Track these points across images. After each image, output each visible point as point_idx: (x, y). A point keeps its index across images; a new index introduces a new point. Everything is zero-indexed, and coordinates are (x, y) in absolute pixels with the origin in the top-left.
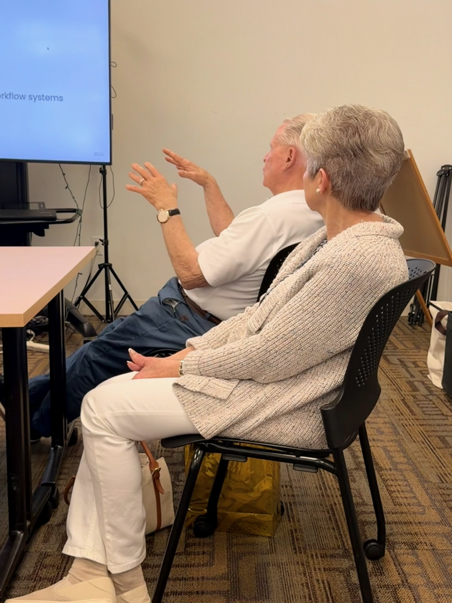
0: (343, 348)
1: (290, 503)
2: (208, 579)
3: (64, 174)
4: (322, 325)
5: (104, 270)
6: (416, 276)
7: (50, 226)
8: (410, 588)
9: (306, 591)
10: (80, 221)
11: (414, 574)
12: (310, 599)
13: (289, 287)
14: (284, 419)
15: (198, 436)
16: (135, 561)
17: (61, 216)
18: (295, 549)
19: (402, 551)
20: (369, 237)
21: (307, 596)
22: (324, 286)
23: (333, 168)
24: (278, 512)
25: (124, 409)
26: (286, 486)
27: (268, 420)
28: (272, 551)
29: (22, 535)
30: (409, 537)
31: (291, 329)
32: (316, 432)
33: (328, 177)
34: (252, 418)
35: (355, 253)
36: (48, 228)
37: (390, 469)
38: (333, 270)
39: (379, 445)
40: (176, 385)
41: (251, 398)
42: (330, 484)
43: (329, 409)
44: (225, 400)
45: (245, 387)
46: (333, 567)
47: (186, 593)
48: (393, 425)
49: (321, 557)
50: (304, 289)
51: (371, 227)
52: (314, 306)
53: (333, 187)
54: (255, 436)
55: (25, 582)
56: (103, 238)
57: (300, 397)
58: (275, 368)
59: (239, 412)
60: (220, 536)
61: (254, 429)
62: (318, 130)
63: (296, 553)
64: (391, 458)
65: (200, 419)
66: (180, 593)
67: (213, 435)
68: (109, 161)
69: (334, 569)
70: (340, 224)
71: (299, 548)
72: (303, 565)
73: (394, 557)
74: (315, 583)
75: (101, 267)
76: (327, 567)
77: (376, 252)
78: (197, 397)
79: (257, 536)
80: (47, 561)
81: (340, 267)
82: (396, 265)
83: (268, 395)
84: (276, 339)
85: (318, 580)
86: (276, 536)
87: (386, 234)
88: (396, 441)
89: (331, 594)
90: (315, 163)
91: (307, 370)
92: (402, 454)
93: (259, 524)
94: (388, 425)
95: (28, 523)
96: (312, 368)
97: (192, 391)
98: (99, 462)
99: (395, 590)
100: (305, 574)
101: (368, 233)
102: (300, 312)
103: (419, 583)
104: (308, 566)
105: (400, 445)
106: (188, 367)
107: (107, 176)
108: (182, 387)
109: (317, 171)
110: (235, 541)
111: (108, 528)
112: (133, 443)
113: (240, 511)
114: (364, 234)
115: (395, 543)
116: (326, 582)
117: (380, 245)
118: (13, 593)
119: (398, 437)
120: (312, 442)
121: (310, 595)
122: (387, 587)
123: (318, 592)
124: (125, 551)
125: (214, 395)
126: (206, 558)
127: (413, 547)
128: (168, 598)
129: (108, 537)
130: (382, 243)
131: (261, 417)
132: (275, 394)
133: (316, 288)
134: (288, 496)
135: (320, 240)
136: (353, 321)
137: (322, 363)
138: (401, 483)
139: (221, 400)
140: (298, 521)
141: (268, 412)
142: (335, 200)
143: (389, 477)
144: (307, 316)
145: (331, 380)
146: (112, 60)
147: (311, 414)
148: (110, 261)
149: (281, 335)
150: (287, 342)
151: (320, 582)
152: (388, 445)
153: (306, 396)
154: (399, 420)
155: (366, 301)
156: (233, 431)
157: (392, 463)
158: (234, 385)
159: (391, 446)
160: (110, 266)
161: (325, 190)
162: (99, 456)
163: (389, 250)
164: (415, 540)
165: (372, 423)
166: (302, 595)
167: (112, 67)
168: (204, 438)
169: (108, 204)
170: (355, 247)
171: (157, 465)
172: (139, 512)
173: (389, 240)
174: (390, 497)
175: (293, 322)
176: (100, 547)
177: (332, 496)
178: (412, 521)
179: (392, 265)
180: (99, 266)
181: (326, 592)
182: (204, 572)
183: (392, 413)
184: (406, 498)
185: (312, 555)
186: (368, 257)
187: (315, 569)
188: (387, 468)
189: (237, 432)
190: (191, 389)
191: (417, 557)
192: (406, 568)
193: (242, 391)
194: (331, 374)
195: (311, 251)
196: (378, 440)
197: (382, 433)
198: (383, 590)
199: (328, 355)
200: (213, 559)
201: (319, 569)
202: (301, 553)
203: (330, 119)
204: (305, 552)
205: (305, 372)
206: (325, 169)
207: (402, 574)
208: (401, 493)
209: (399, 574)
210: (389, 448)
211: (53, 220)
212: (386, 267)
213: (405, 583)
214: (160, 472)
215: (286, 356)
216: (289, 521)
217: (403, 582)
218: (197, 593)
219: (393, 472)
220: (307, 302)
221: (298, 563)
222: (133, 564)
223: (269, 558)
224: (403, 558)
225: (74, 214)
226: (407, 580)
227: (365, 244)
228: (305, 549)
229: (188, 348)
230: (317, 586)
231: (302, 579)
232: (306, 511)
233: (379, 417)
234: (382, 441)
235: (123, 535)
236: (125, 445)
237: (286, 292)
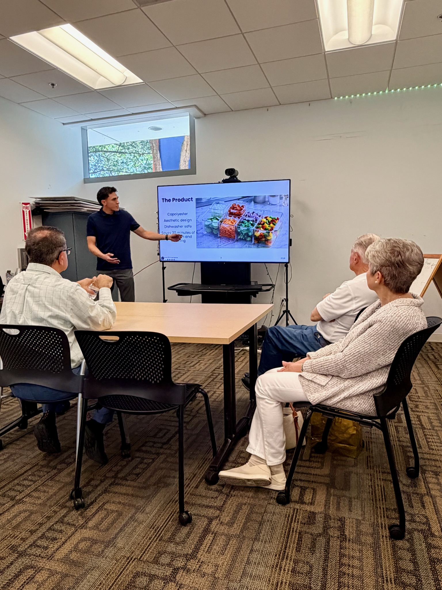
0: (387, 363)
1: (369, 442)
2: (319, 475)
3: (267, 268)
4: (375, 351)
5: (285, 313)
6: (431, 327)
7: (259, 292)
8: (431, 496)
9: (371, 489)
10: (274, 290)
11: (435, 489)
12: (372, 494)
13: (359, 330)
14: (354, 399)
15: (308, 403)
16: (279, 461)
17: (264, 288)
18: (368, 466)
19: (429, 476)
20: (404, 307)
21: (371, 492)
22: (377, 331)
23: (385, 271)
24: (360, 445)
25: (274, 386)
26: (368, 432)
27: (345, 399)
28: (355, 465)
29: (230, 441)
30: (435, 468)
31: (357, 351)
32: (372, 407)
33: (382, 276)
34: (338, 396)
35: (395, 315)
36: (258, 293)
37: (430, 429)
38: (382, 324)
39: (425, 415)
40: (300, 376)
41: (337, 386)
42: (393, 434)
43: (378, 395)
44: (324, 386)
45: (335, 380)
46: (387, 479)
47: (307, 481)
48: (435, 404)
49: (382, 473)
50: (367, 332)
51: (405, 301)
52: (371, 341)
53: (385, 281)
54: (339, 406)
55: (231, 464)
56: (285, 298)
57: (363, 388)
58: (349, 370)
59: (330, 393)
60: (328, 455)
61: (338, 402)
62: (377, 252)
63: (368, 468)
64: (431, 423)
65: (310, 394)
66: (304, 481)
67: (316, 403)
68: (288, 261)
69: (388, 480)
70: (388, 299)
71: (370, 466)
72: (371, 475)
73: (424, 478)
74: (376, 486)
75: (284, 312)
76: (384, 478)
77: (407, 314)
78: (310, 382)
79: (348, 457)
80: (242, 455)
81: (386, 322)
82: (419, 321)
83: (346, 385)
84: (350, 355)
85: (378, 485)
86: (358, 458)
87: (413, 305)
88: (436, 414)
89: (384, 493)
90: (375, 268)
91: (368, 373)
92: (438, 421)
93: (349, 451)
94: (433, 404)
95: (234, 436)
96: (370, 372)
97: (307, 380)
98: (262, 410)
99: (422, 496)
100: (371, 481)
101: (403, 304)
102: (363, 343)
103: (437, 495)
104: (374, 476)
105: (438, 416)
106: (306, 367)
107: (288, 268)
108: (303, 377)
109: (376, 272)
110: (336, 458)
111: (266, 443)
112: (280, 403)
113: (340, 443)
114: (401, 305)
115: (426, 470)
116: (382, 486)
117: (410, 311)
118: (225, 468)
119: (438, 411)
120: (370, 412)
121: (372, 492)
122: (418, 494)
123: (377, 492)
124: (274, 455)
125: (318, 383)
126: (319, 465)
127: (436, 474)
128: (297, 482)
129: (266, 447)
130: (411, 309)
131: (342, 396)
132: (350, 385)
133: (373, 332)
134: (369, 437)
135: (377, 306)
136: (393, 349)
137: (376, 370)
138: (435, 437)
139: (322, 386)
140: (372, 452)
141: (346, 394)
142: (385, 287)
143: (428, 434)
144: (367, 346)
145: (380, 380)
146: (291, 214)
147: (370, 397)
148: (289, 309)
149: (352, 354)
150: (356, 357)
151: (379, 486)
152: (431, 415)
153: (366, 388)
154: (440, 402)
155: (401, 339)
156: (327, 402)
157: (432, 426)
158: (330, 379)
159: (433, 416)
160: (289, 311)
161: (381, 282)
162: (262, 408)
163: (415, 313)
164: (438, 470)
165: (423, 402)
166: (368, 491)
167: (291, 217)
168: (311, 404)
169: (288, 281)
170: (395, 312)
171: (296, 414)
172: (282, 438)
173: (416, 308)
174: (427, 445)
175: (359, 348)
176: (262, 451)
177: (393, 440)
178: (438, 459)
179: (417, 321)
180: (283, 311)
181: (382, 492)
182: (318, 472)
183: (436, 397)
184: (437, 446)
185: (377, 471)
186: (403, 317)
187: (377, 478)
188: (428, 428)
189: (329, 403)
190: (307, 378)
191: (438, 480)
192: (430, 485)
193: (333, 382)
194: (381, 377)
195: (372, 311)
196: (425, 412)
197: (428, 408)
198: (415, 496)
199: (378, 367)
200: (323, 465)
201: (380, 479)
202: (371, 469)
203: (384, 246)
204: (373, 469)
205: (367, 374)
206: (380, 272)
207: (428, 489)
208: (435, 443)
209: (426, 488)
210: (431, 417)
211: (261, 290)
212: (413, 323)
213: (429, 493)
214: (298, 418)
215: (356, 364)
216: (367, 451)
217: (427, 492)
218: (312, 482)
219: (432, 431)
220: (367, 338)
221: (368, 474)
222: (278, 462)
223: (353, 469)
224: (430, 480)
225: (271, 287)
226: (430, 492)
227: (401, 311)
228: (373, 467)
229: (307, 358)
230: (377, 488)
231: (369, 483)
232: (377, 447)
233: (428, 399)
234: (427, 413)
235: (273, 448)
236: (275, 404)
237: (357, 333)
